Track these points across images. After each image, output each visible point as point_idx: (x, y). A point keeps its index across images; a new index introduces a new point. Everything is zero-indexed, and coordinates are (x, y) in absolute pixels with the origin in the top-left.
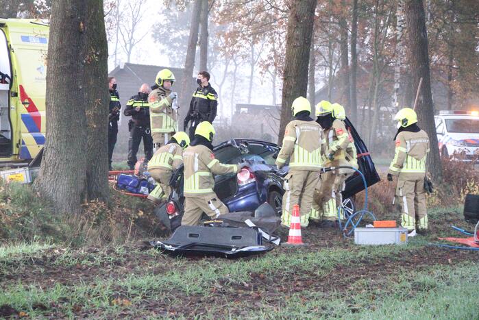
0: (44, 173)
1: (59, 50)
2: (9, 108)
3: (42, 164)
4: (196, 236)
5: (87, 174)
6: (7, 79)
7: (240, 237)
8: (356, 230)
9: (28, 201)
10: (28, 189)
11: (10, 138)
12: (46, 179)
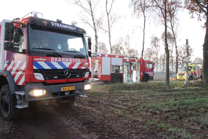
12: (203, 80)
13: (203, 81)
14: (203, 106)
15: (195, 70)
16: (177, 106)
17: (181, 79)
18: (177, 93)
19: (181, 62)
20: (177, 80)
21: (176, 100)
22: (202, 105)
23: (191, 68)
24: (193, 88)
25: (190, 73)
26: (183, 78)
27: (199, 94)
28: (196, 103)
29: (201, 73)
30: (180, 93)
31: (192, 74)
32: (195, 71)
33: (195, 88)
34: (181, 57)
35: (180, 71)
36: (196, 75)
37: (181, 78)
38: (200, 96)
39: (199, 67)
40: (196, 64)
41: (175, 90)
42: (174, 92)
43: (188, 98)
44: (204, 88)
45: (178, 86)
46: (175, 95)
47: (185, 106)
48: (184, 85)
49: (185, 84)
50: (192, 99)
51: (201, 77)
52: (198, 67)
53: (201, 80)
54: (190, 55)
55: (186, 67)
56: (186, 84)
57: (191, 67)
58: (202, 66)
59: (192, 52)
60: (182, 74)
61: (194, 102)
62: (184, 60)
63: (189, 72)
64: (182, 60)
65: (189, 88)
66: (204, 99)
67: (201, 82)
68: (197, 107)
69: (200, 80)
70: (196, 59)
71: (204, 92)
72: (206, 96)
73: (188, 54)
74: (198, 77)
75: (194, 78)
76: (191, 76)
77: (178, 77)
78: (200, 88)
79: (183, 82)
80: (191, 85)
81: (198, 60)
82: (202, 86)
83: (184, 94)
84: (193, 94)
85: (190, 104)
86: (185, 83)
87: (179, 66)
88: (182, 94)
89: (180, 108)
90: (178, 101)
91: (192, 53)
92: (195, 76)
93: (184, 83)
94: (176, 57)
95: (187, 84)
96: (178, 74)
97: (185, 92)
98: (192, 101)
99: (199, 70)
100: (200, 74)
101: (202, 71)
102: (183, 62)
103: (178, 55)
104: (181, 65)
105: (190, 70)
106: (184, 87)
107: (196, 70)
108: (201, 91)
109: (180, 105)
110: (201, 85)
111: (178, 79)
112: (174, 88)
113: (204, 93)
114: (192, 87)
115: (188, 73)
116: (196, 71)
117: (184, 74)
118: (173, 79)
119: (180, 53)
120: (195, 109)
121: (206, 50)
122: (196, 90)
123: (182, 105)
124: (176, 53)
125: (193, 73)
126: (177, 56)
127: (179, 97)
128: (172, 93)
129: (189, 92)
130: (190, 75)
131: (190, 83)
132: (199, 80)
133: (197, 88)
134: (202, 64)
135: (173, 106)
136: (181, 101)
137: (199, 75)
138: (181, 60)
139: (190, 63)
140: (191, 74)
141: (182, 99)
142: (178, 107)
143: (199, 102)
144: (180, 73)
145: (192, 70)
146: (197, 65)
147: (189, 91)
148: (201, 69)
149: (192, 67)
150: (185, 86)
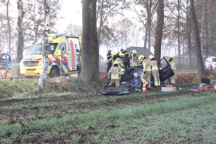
0: (81, 75)
1: (84, 43)
2: (80, 59)
3: (81, 73)
4: (112, 90)
5: (93, 74)
6: (79, 51)
7: (123, 90)
8: (162, 88)
9: (77, 82)
10: (77, 79)
11: (80, 66)
12: (81, 76)
13: (82, 78)
14: (77, 131)
15: (64, 51)
16: (14, 136)
17: (31, 73)
18: (17, 107)
19: (33, 33)
20: (20, 75)
21: (13, 122)
22: (77, 128)
23: (55, 48)
24: (59, 95)
25: (53, 59)
26: (35, 72)
27: (72, 106)
28: (63, 124)
29: (79, 60)
30: (26, 106)
31: (58, 61)
32: (65, 55)
33: (65, 93)
34: (33, 20)
35: (26, 55)
36: (66, 64)
37: (32, 71)
38: (72, 111)
39: (74, 46)
40: (67, 37)
41: (13, 99)
42: (11, 105)
43: (43, 116)
44: (85, 94)
45: (21, 91)
46: (13, 111)
47: (36, 134)
48: (37, 89)
49: (40, 86)
50: (53, 117)
51: (79, 68)
52: (71, 44)
53: (79, 75)
54: (55, 17)
55: (43, 43)
56: (42, 86)
57: (56, 44)
58: (81, 43)
59: (58, 8)
60: (33, 62)
61: (58, 123)
62: (40, 27)
63: (50, 56)
64: (36, 29)
65: (50, 94)
66: (82, 115)
67: (77, 81)
68: (63, 134)
69: (75, 76)
70: (68, 28)
71: (82, 101)
72: (85, 110)
73: (47, 10)
74: (71, 69)
75: (63, 71)
76: (55, 66)
77: (23, 70)
78: (74, 94)
79: (35, 81)
80: (56, 87)
81: (72, 30)
82: (80, 89)
83: (36, 108)
84: (57, 108)
85: (49, 129)
86: (39, 84)
87: (26, 44)
88: (31, 109)
89: (20, 141)
90: (17, 125)
91: (58, 11)
92: (64, 67)
93: (36, 84)
94: (19, 18)
95: (44, 85)
96: (22, 61)
97: (37, 105)
98: (53, 121)
99: (73, 52)
100: (76, 63)
101: (80, 55)
102: (36, 33)
103: (23, 13)
104: (33, 42)
105: (53, 52)
106: (36, 93)
107: (67, 51)
108: (76, 101)
109: (23, 133)
110: (78, 86)
111: (23, 75)
112: (11, 97)
113: (83, 105)
114: (58, 92)
115: (47, 57)
116: (68, 54)
117: (38, 62)
118: (9, 75)
119: (30, 10)
120: (57, 139)
121: (89, 5)
122: (66, 98)
123: (28, 133)
124: (18, 8)
125: (60, 58)
126: (21, 14)
127: (22, 115)
128: (6, 108)
129: (47, 104)
130: (54, 64)
131: (52, 84)
132: (73, 76)
133: (69, 93)
134: (80, 37)
135: (3, 137)
136: (26, 123)
137: (73, 64)
138: (32, 27)
139: (52, 35)
140: (54, 62)
141: (29, 120)
142: (17, 138)
143: (68, 123)
144: (28, 59)
145: (58, 52)
146: (70, 39)
147: (49, 101)
148: (77, 51)
149: (58, 45)
150: (41, 91)
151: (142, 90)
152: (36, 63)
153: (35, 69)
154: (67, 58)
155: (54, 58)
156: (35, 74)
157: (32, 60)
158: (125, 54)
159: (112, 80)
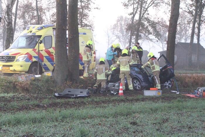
0: (55, 73)
8: (144, 91)
12: (55, 75)
13: (55, 78)
57: (39, 37)
60: (10, 57)
76: (35, 62)
117: (14, 57)
125: (43, 53)
132: (46, 74)
140: (35, 57)
149: (42, 38)
151: (118, 93)
152: (12, 58)
153: (11, 66)
154: (53, 53)
155: (35, 53)
156: (11, 71)
157: (9, 55)
158: (139, 50)
159: (98, 81)
